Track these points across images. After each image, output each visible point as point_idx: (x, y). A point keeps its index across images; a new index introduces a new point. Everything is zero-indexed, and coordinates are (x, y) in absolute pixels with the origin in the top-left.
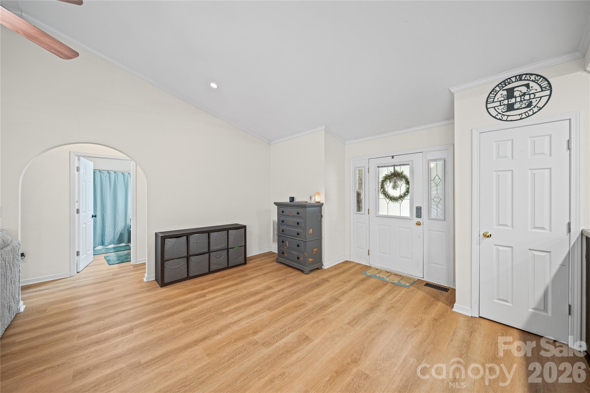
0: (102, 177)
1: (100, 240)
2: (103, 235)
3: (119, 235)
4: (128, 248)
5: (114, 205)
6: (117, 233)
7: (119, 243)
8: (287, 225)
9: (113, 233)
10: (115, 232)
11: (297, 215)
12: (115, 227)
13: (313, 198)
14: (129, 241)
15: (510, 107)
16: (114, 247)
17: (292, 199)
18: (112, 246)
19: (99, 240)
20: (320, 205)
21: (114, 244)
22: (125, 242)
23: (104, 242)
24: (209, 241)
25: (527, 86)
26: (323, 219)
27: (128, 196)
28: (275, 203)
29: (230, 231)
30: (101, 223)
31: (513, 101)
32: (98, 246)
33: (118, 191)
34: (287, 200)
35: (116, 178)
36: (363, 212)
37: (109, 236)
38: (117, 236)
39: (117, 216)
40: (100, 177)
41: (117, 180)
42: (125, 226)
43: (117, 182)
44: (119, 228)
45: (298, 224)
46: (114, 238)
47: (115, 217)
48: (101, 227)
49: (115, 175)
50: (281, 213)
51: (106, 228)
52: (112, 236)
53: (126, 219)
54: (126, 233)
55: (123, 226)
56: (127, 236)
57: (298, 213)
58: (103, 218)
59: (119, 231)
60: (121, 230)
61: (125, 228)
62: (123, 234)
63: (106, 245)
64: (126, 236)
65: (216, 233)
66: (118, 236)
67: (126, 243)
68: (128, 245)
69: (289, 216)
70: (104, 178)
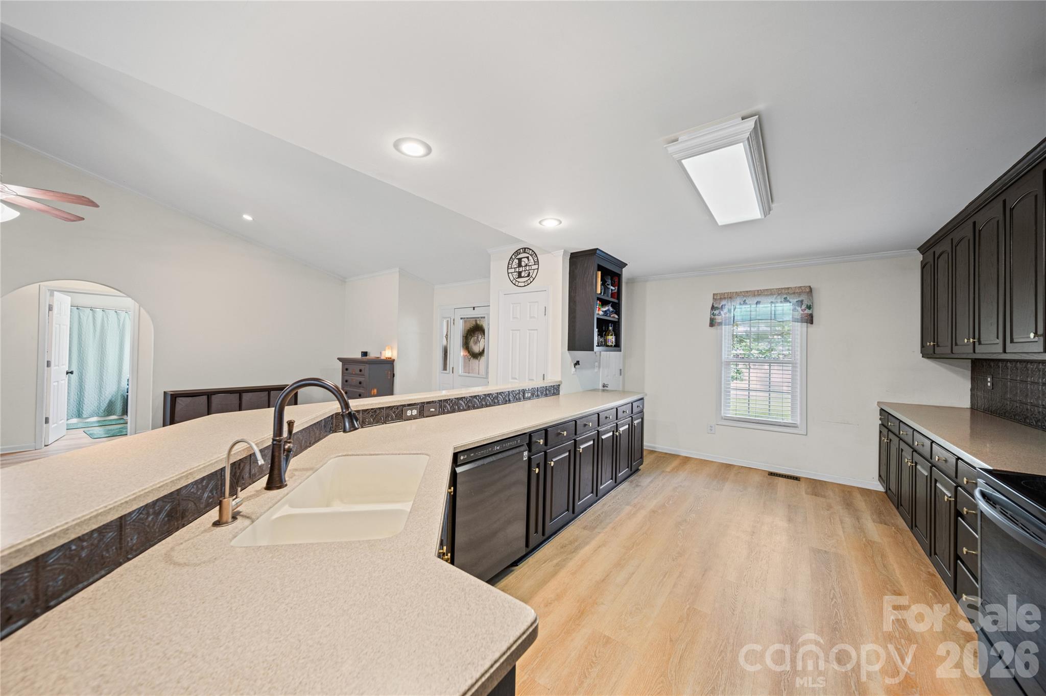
0: (82, 317)
1: (75, 410)
2: (79, 403)
3: (107, 402)
4: (122, 421)
5: (100, 359)
6: (105, 399)
7: (106, 415)
8: (351, 386)
9: (96, 400)
10: (100, 398)
11: (360, 373)
12: (100, 392)
13: (383, 352)
14: (125, 411)
15: (520, 276)
16: (99, 421)
17: (365, 354)
18: (95, 419)
19: (73, 410)
20: (390, 362)
21: (98, 416)
22: (118, 414)
23: (82, 412)
24: (240, 403)
25: (528, 258)
26: (395, 378)
27: (125, 347)
28: (338, 359)
29: (272, 392)
30: (77, 384)
31: (521, 269)
32: (71, 419)
33: (108, 337)
34: (358, 356)
35: (105, 319)
36: (448, 371)
37: (89, 403)
38: (104, 405)
39: (105, 374)
40: (77, 316)
41: (106, 322)
42: (118, 390)
43: (106, 325)
44: (107, 393)
45: (360, 383)
46: (99, 408)
47: (102, 377)
48: (77, 391)
49: (103, 314)
50: (345, 370)
51: (85, 393)
52: (95, 405)
53: (120, 380)
54: (119, 400)
55: (114, 390)
56: (122, 404)
57: (361, 371)
58: (82, 377)
59: (107, 398)
60: (110, 396)
61: (118, 393)
62: (115, 402)
63: (85, 416)
64: (119, 406)
65: (250, 394)
66: (106, 405)
67: (118, 416)
68: (122, 419)
69: (352, 374)
70: (84, 319)
